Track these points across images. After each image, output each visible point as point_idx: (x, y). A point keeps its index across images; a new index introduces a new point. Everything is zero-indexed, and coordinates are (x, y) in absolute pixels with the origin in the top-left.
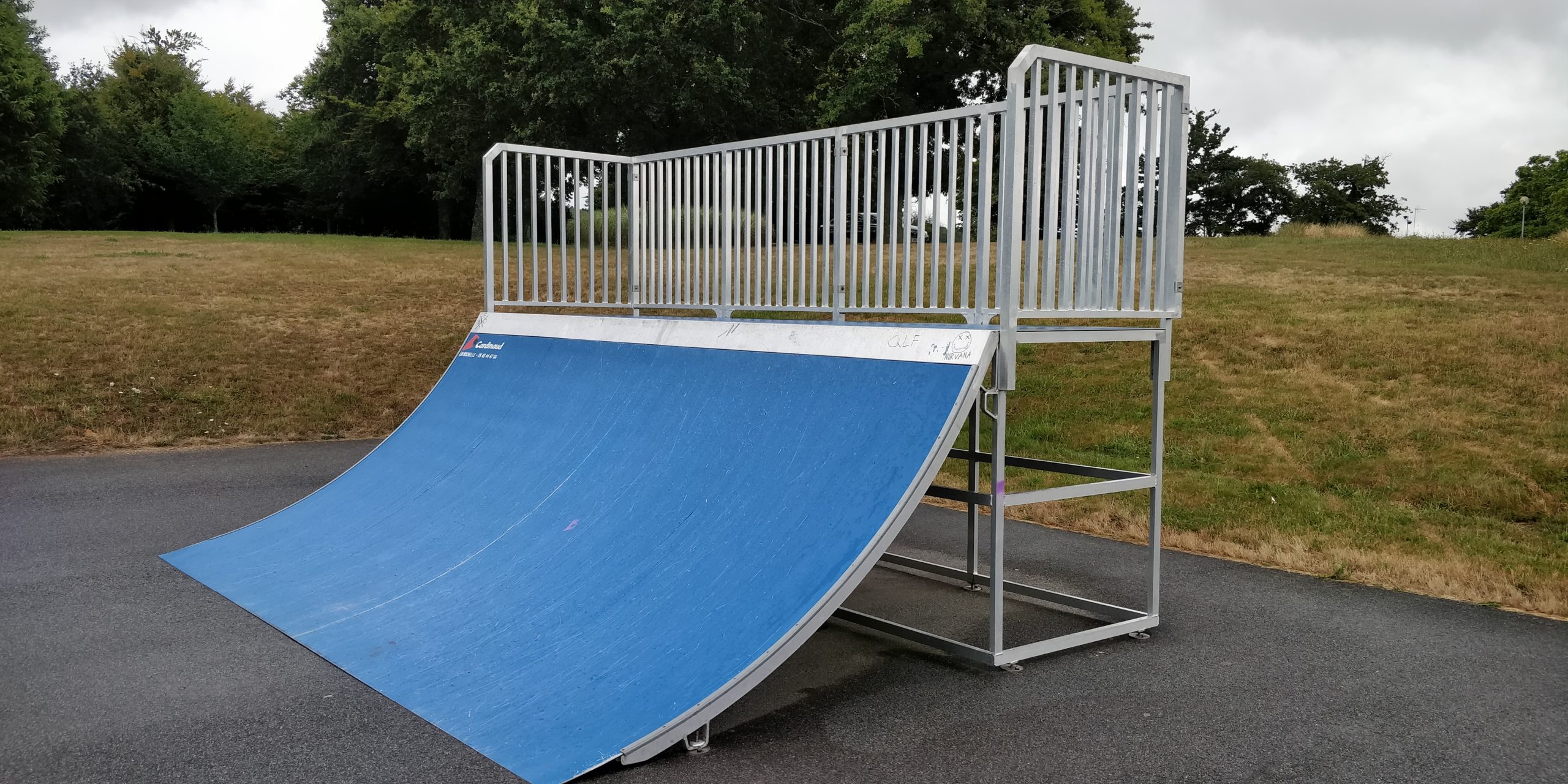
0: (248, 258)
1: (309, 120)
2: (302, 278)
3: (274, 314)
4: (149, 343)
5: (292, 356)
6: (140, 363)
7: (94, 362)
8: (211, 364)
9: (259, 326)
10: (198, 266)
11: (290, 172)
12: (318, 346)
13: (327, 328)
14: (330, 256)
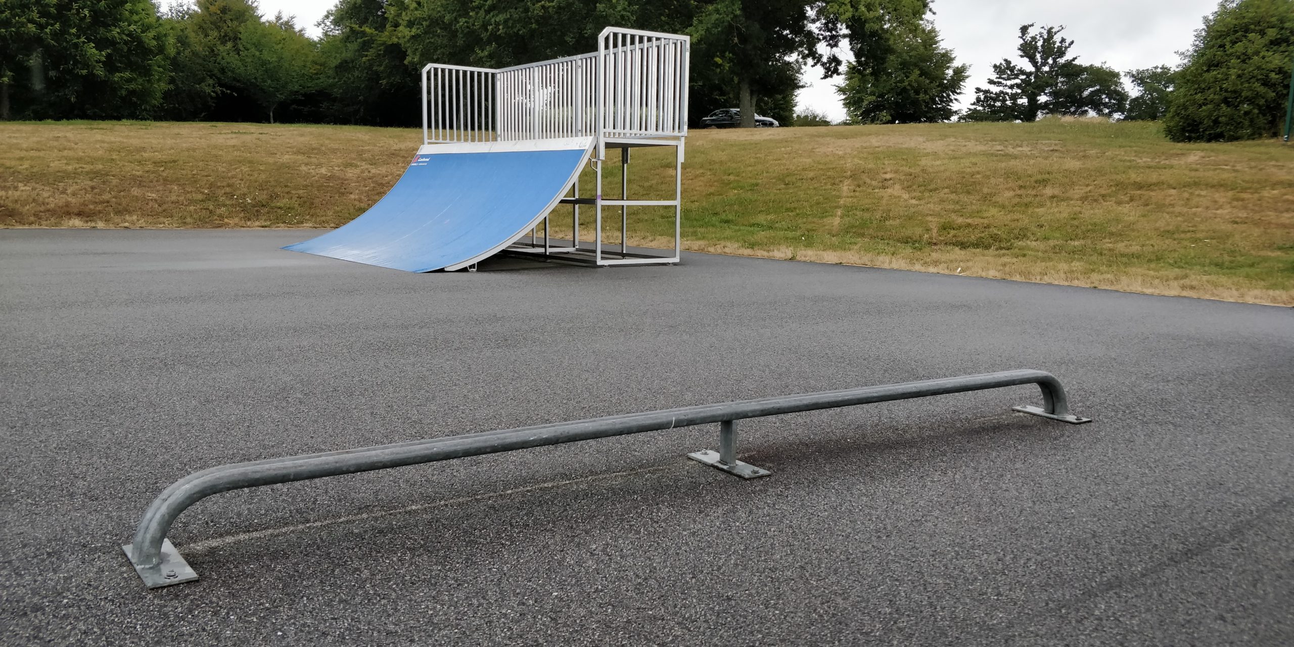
0: (302, 135)
1: (338, 42)
2: (336, 146)
3: (320, 165)
4: (251, 178)
5: (331, 187)
6: (248, 188)
7: (223, 187)
8: (287, 190)
9: (311, 171)
10: (273, 139)
11: (323, 81)
12: (346, 182)
13: (351, 173)
14: (353, 134)
